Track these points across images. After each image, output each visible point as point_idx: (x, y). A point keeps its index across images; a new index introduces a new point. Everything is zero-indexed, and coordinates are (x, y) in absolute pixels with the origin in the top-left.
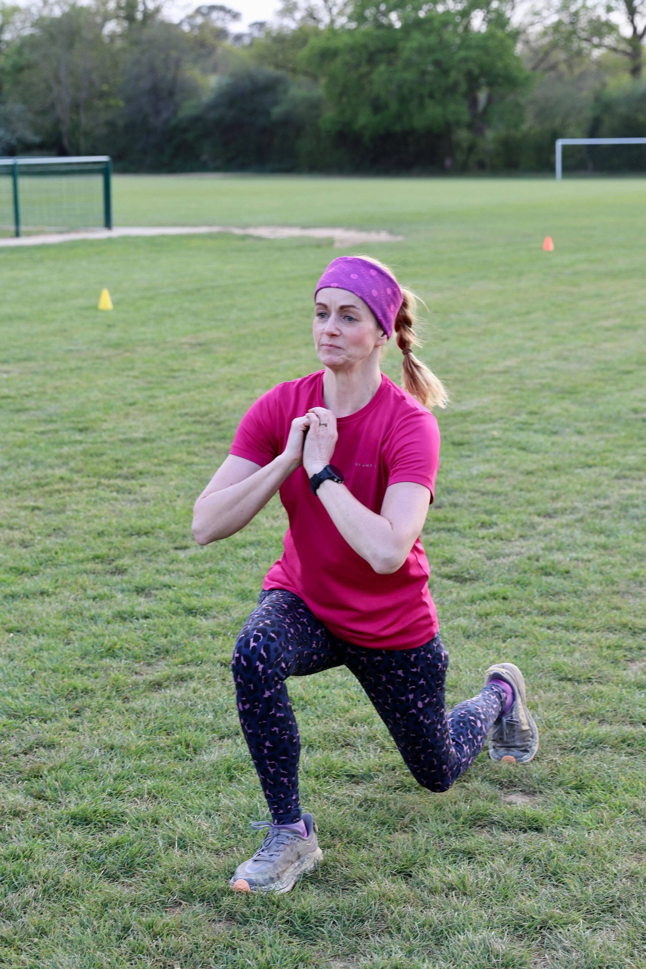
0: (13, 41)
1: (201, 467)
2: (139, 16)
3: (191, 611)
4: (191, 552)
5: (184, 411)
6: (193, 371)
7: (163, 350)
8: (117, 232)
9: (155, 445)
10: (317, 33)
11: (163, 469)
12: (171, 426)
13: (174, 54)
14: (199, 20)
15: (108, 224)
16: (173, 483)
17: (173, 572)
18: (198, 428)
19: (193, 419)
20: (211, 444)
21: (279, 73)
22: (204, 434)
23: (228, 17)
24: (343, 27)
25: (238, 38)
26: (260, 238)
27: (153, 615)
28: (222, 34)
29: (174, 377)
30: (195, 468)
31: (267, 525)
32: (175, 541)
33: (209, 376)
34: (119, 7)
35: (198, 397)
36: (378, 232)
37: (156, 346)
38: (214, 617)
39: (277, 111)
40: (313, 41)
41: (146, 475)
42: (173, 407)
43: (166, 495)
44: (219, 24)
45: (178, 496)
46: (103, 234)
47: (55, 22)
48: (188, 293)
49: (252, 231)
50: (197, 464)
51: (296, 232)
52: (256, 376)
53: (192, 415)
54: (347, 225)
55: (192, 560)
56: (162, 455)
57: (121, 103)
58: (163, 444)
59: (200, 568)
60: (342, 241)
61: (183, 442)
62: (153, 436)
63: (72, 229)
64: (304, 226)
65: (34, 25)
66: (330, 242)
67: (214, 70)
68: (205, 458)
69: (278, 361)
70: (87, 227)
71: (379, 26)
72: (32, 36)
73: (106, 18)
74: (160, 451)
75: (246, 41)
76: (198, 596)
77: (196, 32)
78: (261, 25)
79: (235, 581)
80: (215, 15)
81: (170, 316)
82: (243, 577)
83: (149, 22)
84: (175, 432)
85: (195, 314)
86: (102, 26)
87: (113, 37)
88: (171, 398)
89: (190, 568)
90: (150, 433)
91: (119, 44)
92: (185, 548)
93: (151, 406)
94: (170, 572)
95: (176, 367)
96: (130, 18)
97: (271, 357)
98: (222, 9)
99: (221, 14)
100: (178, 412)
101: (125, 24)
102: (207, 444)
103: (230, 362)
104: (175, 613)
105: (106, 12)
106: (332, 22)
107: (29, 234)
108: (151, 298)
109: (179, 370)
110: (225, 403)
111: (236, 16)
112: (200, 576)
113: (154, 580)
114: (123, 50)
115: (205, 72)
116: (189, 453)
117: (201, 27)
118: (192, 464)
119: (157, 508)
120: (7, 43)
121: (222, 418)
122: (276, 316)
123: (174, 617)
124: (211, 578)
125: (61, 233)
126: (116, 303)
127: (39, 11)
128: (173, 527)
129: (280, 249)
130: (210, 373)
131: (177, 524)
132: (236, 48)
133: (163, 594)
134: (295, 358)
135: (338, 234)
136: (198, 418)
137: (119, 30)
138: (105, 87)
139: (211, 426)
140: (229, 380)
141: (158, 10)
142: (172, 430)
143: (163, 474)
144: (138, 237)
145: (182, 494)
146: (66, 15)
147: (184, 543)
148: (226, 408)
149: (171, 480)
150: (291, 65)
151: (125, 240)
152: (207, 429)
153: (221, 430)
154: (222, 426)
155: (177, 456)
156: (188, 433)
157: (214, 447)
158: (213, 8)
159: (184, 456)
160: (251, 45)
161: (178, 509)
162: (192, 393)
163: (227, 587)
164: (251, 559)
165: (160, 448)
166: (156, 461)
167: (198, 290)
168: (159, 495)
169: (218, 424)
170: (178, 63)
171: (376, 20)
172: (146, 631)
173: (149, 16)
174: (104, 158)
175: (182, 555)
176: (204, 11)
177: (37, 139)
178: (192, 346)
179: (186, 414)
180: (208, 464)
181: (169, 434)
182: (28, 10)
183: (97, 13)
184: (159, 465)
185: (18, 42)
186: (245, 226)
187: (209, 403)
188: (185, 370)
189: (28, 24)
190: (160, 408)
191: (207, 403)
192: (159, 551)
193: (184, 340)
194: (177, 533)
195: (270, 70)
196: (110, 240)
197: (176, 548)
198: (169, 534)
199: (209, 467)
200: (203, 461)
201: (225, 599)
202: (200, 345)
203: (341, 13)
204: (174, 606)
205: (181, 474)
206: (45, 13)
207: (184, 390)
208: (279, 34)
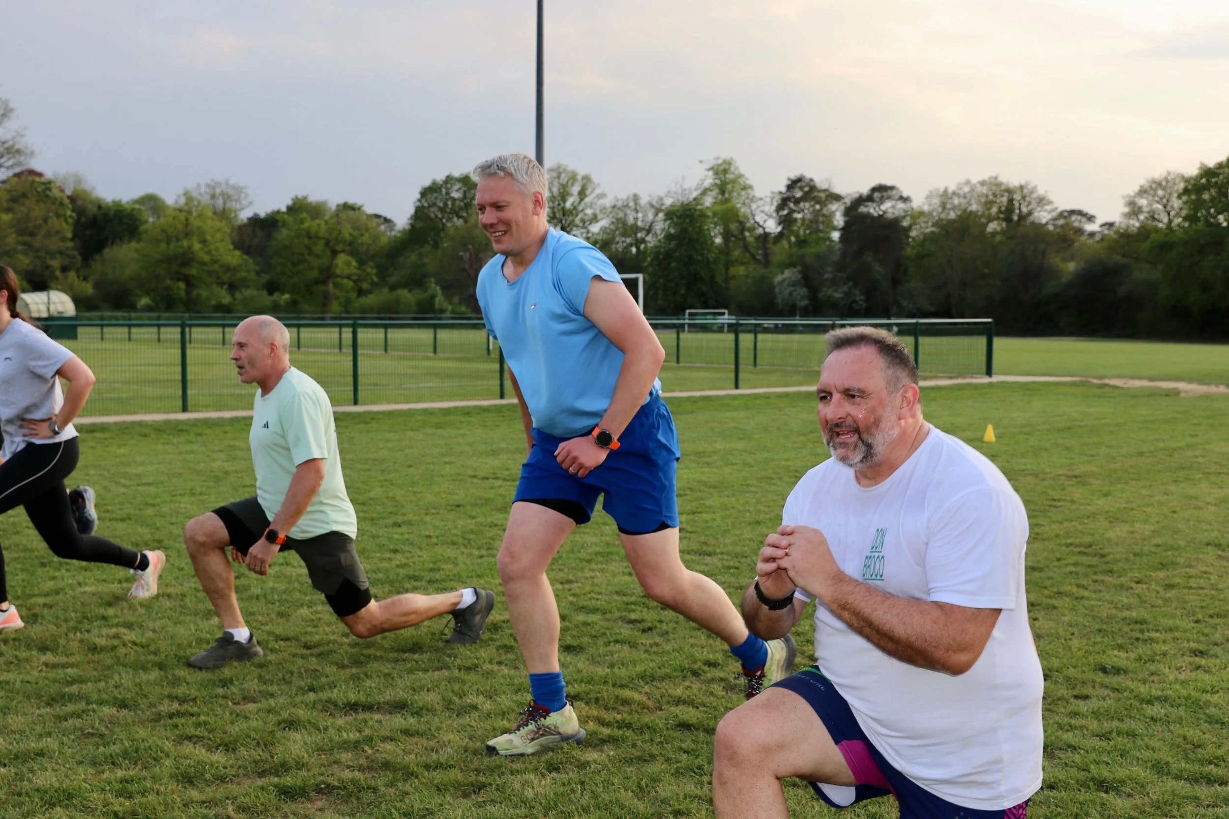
0: (918, 236)
1: (1093, 603)
2: (1015, 218)
3: (1102, 785)
4: (1093, 704)
5: (1069, 541)
6: (1072, 502)
7: (1043, 480)
8: (995, 379)
9: (1043, 574)
10: (1157, 230)
11: (1054, 602)
12: (1058, 556)
13: (1041, 246)
14: (1061, 222)
15: (989, 372)
16: (1066, 619)
17: (1076, 728)
18: (1084, 559)
19: (1078, 549)
20: (1100, 577)
21: (1125, 260)
22: (1090, 566)
23: (1084, 220)
24: (1179, 225)
25: (1092, 235)
26: (1115, 387)
27: (1059, 785)
28: (1080, 231)
29: (1055, 507)
30: (1086, 603)
31: (1171, 677)
32: (1074, 688)
33: (1088, 508)
34: (1000, 212)
35: (1080, 527)
36: (1217, 386)
37: (1037, 476)
38: (1129, 795)
39: (1122, 290)
40: (1153, 236)
41: (1038, 607)
42: (1057, 536)
43: (1061, 631)
44: (1076, 224)
45: (1073, 634)
46: (986, 380)
47: (951, 222)
48: (1059, 430)
49: (1106, 381)
50: (1088, 599)
51: (1146, 383)
52: (1132, 509)
53: (1076, 546)
54: (1191, 380)
55: (1096, 714)
56: (1052, 586)
57: (998, 283)
58: (1051, 574)
59: (1107, 726)
60: (1186, 392)
61: (1071, 573)
62: (1041, 565)
63: (960, 376)
64: (1152, 379)
65: (934, 225)
66: (1176, 392)
67: (1072, 259)
68: (1095, 592)
69: (1151, 496)
70: (973, 375)
71: (1209, 224)
72: (932, 232)
73: (990, 219)
74: (1050, 582)
75: (1098, 237)
76: (1108, 764)
77: (1058, 230)
78: (1110, 225)
79: (1148, 747)
80: (1073, 218)
81: (1046, 450)
82: (1154, 743)
83: (1022, 223)
84: (1063, 562)
85: (1068, 449)
86: (986, 225)
87: (994, 234)
88: (1054, 527)
89: (1094, 725)
90: (1038, 561)
91: (998, 238)
92: (1086, 697)
93: (1038, 534)
94: (1072, 728)
95: (1056, 497)
96: (1008, 220)
97: (1144, 492)
98: (1080, 213)
99: (1079, 218)
100: (1063, 542)
101: (1004, 224)
102: (1095, 577)
103: (1106, 495)
104: (1083, 784)
105: (990, 214)
106: (1170, 221)
107: (925, 378)
108: (1028, 434)
109: (1059, 500)
110: (1107, 535)
111: (1091, 218)
112: (1105, 736)
113: (1057, 737)
114: (1001, 242)
115: (1065, 260)
116: (1078, 586)
117: (1062, 227)
118: (1082, 598)
119: (1052, 646)
120: (913, 238)
121: (1107, 550)
122: (1142, 454)
123: (1083, 790)
124: (1121, 741)
125: (951, 378)
126: (998, 436)
127: (939, 215)
128: (1071, 672)
129: (1135, 397)
130: (1089, 505)
131: (1074, 667)
132: (1090, 241)
133: (1068, 758)
134: (1166, 494)
135: (1182, 386)
136: (1083, 549)
137: (999, 229)
138: (986, 271)
139: (1095, 559)
140: (1107, 512)
141: (1030, 213)
142: (1059, 560)
143: (1054, 607)
144: (1013, 383)
145: (1076, 632)
146: (959, 216)
147: (1085, 691)
148: (1109, 540)
149: (1065, 615)
150: (1135, 256)
151: (1003, 384)
152: (1094, 561)
153: (1107, 563)
154: (1109, 558)
155: (1067, 588)
156: (1075, 564)
157: (1103, 581)
158: (1073, 212)
159: (1074, 589)
160: (1102, 239)
161: (1074, 650)
162: (1074, 523)
163: (1138, 755)
164: (1160, 720)
165: (1050, 578)
166: (1046, 592)
167: (1069, 428)
168: (1053, 631)
169: (1102, 556)
170: (1044, 253)
171: (1207, 220)
172: (1053, 807)
173: (1022, 217)
174: (989, 320)
175: (1083, 706)
176: (1066, 214)
177: (932, 309)
178: (1070, 477)
179: (1071, 544)
180: (1100, 600)
181: (1056, 563)
182: (930, 214)
183: (983, 215)
184: (1050, 597)
185: (921, 237)
186: (1101, 378)
187: (1092, 535)
188: (1065, 500)
189: (930, 224)
190: (1046, 536)
191: (1090, 534)
192: (1059, 699)
193: (1060, 472)
194: (1076, 679)
195: (1118, 258)
196: (991, 385)
197: (1076, 697)
198: (1068, 679)
199: (1100, 603)
200: (1094, 596)
201: (1140, 772)
202: (1076, 477)
203: (1177, 215)
204: (1081, 775)
205: (1073, 609)
206: (943, 216)
207: (1066, 520)
208: (1126, 230)
